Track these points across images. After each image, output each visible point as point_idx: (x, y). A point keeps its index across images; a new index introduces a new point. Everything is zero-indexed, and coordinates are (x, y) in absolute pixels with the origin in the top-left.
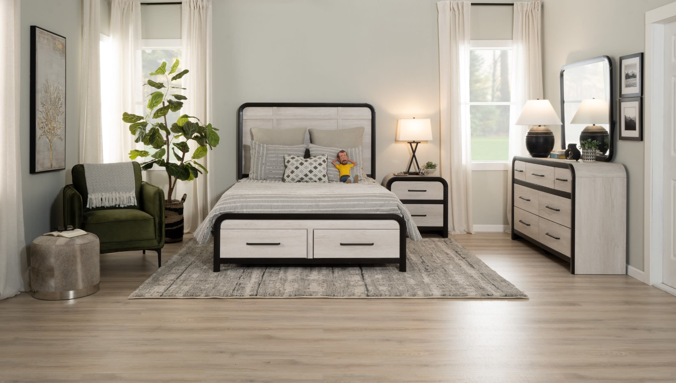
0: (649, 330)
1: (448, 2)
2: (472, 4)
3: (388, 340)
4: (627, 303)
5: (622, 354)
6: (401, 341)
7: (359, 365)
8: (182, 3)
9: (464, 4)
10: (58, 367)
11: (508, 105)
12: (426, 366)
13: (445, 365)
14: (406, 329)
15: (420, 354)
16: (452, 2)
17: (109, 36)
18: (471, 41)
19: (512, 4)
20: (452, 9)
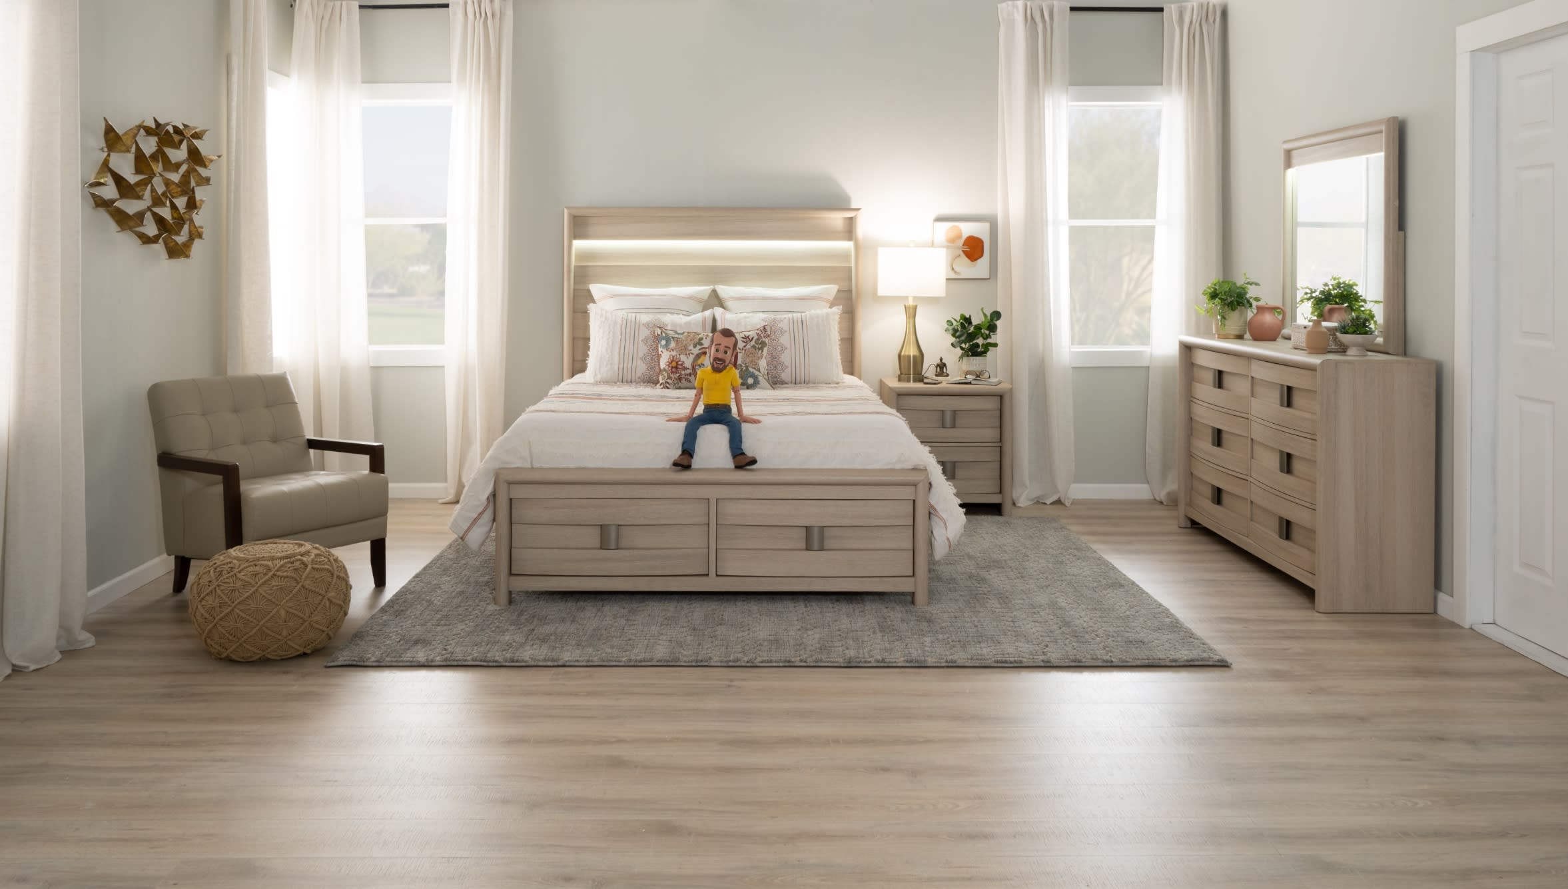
0: (1472, 741)
1: (1020, 4)
2: (1073, 9)
3: (886, 770)
4: (1418, 672)
5: (1416, 804)
6: (914, 773)
7: (819, 836)
8: (450, 6)
9: (1055, 10)
10: (126, 840)
11: (1151, 224)
12: (971, 837)
13: (1015, 837)
14: (927, 741)
15: (958, 806)
16: (1029, 4)
17: (288, 76)
18: (1069, 87)
19: (1161, 10)
20: (1030, 21)
